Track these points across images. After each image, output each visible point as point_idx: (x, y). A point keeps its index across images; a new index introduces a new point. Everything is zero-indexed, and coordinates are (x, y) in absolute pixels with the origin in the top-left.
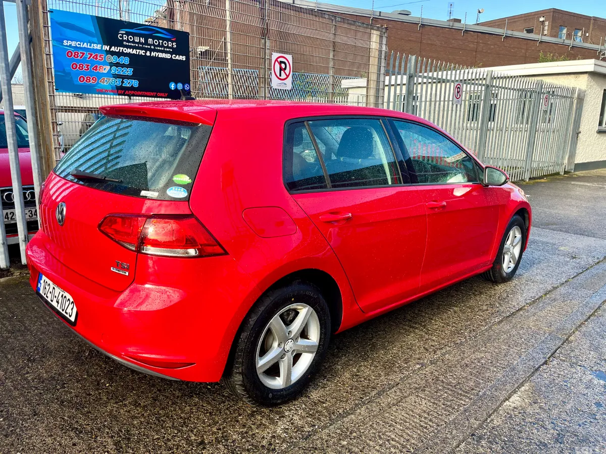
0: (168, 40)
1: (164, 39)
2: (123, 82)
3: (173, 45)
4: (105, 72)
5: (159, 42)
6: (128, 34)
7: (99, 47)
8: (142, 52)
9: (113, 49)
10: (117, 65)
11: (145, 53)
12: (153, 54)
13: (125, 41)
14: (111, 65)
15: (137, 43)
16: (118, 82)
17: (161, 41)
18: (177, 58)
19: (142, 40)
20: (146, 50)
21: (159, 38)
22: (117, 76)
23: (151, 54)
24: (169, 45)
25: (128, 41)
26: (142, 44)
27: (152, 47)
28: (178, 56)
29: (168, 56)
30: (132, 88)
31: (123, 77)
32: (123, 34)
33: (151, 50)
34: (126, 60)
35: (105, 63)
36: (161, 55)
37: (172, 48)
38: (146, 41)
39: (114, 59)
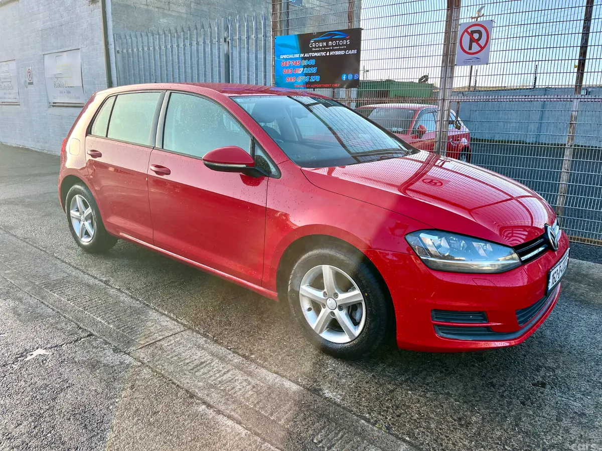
0: (343, 39)
1: (339, 39)
2: (310, 78)
3: (347, 42)
4: (300, 72)
5: (336, 43)
6: (315, 42)
7: (297, 56)
8: (323, 54)
9: (306, 55)
10: (308, 66)
11: (326, 54)
12: (331, 53)
13: (314, 48)
14: (304, 67)
15: (321, 47)
16: (307, 79)
17: (338, 42)
18: (350, 52)
19: (325, 44)
20: (326, 51)
21: (336, 40)
22: (306, 75)
23: (330, 53)
24: (344, 43)
25: (315, 47)
26: (325, 47)
27: (331, 48)
28: (350, 51)
29: (342, 53)
30: (315, 82)
31: (310, 75)
32: (312, 43)
33: (330, 51)
34: (313, 62)
35: (300, 67)
36: (337, 53)
37: (346, 45)
38: (327, 44)
39: (305, 63)
